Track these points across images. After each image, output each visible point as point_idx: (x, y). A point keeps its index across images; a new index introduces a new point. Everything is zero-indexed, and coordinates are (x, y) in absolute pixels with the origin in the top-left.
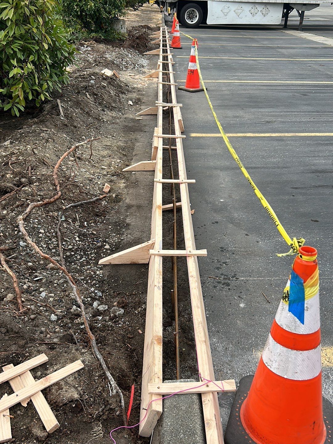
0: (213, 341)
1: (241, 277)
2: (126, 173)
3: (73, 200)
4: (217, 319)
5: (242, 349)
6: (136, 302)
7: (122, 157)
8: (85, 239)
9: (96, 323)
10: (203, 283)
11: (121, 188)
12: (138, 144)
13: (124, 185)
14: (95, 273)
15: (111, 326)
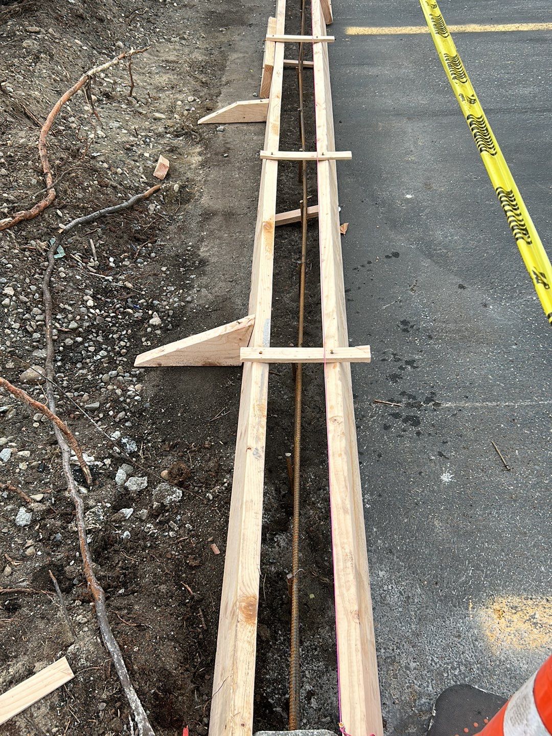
0: (378, 576)
1: (447, 401)
2: (205, 129)
3: (84, 207)
4: (389, 516)
5: (445, 599)
6: (210, 470)
7: (199, 88)
8: (109, 300)
9: (119, 528)
10: (360, 417)
11: (193, 167)
12: (233, 56)
13: (200, 158)
14: (125, 391)
15: (152, 535)
